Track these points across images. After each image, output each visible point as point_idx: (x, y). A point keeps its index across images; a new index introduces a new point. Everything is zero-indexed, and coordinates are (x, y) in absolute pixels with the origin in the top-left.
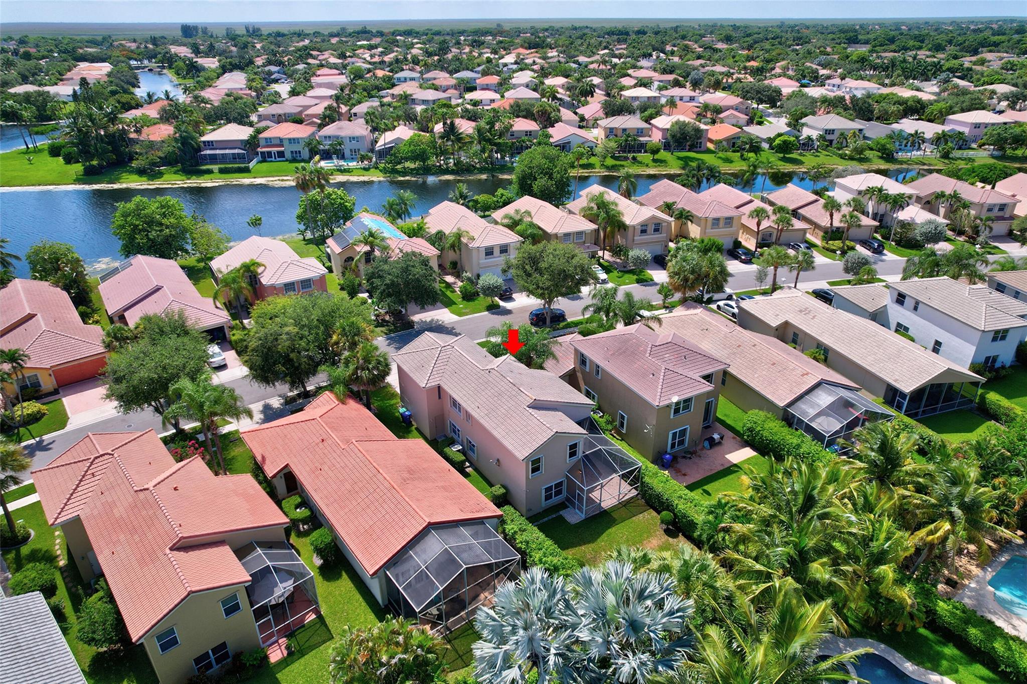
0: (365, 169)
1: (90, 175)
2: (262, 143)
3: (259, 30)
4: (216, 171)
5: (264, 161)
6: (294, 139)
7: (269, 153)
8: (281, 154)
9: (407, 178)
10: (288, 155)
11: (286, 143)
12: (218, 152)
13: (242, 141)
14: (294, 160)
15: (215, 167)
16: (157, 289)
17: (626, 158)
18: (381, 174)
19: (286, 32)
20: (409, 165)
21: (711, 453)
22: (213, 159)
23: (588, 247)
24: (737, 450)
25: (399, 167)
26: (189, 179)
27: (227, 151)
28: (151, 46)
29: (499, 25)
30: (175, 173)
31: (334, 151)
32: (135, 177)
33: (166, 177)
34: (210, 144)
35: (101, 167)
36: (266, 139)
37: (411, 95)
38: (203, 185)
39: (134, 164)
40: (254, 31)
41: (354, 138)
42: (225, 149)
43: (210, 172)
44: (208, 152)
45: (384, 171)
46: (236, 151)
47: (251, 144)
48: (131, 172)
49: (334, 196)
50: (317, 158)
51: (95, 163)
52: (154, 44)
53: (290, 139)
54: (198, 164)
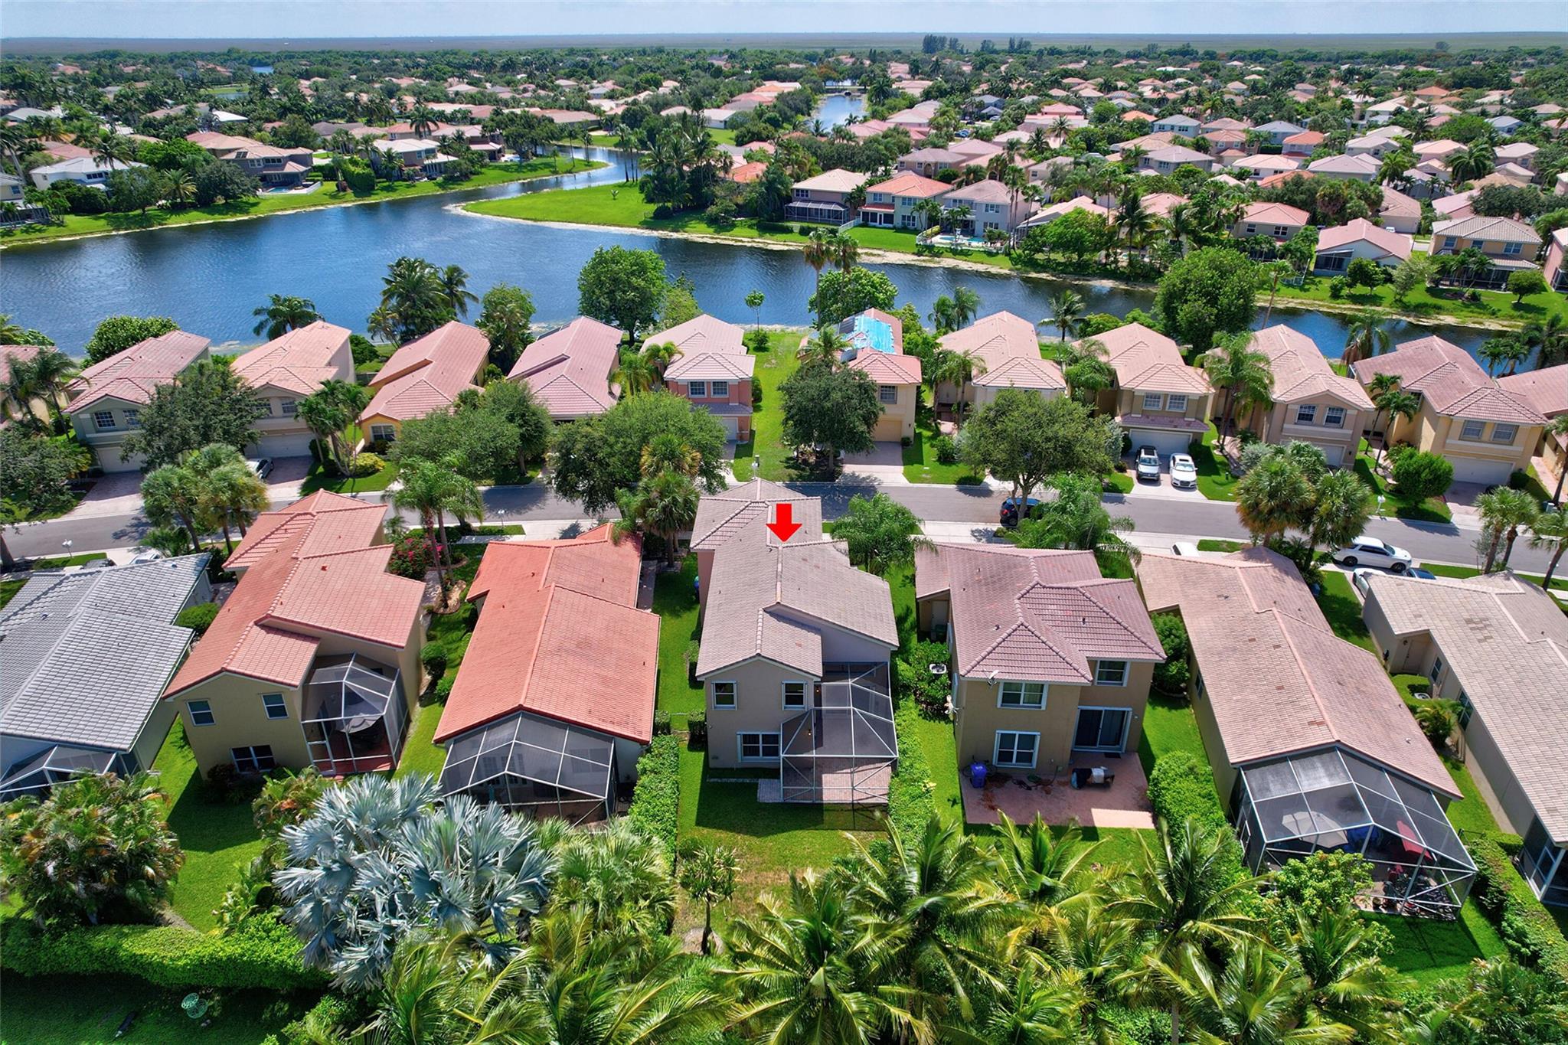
0: (990, 254)
1: (660, 219)
2: (869, 199)
3: (1028, 44)
4: (796, 230)
5: (865, 225)
6: (910, 199)
7: (874, 215)
8: (889, 218)
9: (1044, 275)
10: (898, 221)
11: (898, 202)
12: (810, 205)
13: (843, 194)
14: (904, 229)
15: (796, 226)
16: (562, 359)
17: (1457, 295)
18: (1009, 264)
19: (1065, 49)
20: (1059, 257)
21: (1073, 795)
22: (803, 214)
23: (1189, 424)
24: (1125, 808)
25: (1040, 256)
26: (760, 236)
27: (821, 206)
28: (868, 62)
29: (1440, 45)
30: (750, 227)
31: (959, 223)
32: (703, 226)
33: (736, 230)
34: (803, 194)
35: (676, 210)
36: (875, 194)
37: (1146, 152)
38: (770, 247)
39: (712, 210)
40: (1020, 46)
41: (992, 206)
42: (820, 202)
43: (789, 231)
44: (798, 204)
45: (1015, 261)
46: (833, 207)
47: (854, 200)
48: (702, 220)
49: (864, 281)
50: (936, 228)
51: (669, 205)
52: (873, 61)
53: (904, 199)
54: (782, 219)
